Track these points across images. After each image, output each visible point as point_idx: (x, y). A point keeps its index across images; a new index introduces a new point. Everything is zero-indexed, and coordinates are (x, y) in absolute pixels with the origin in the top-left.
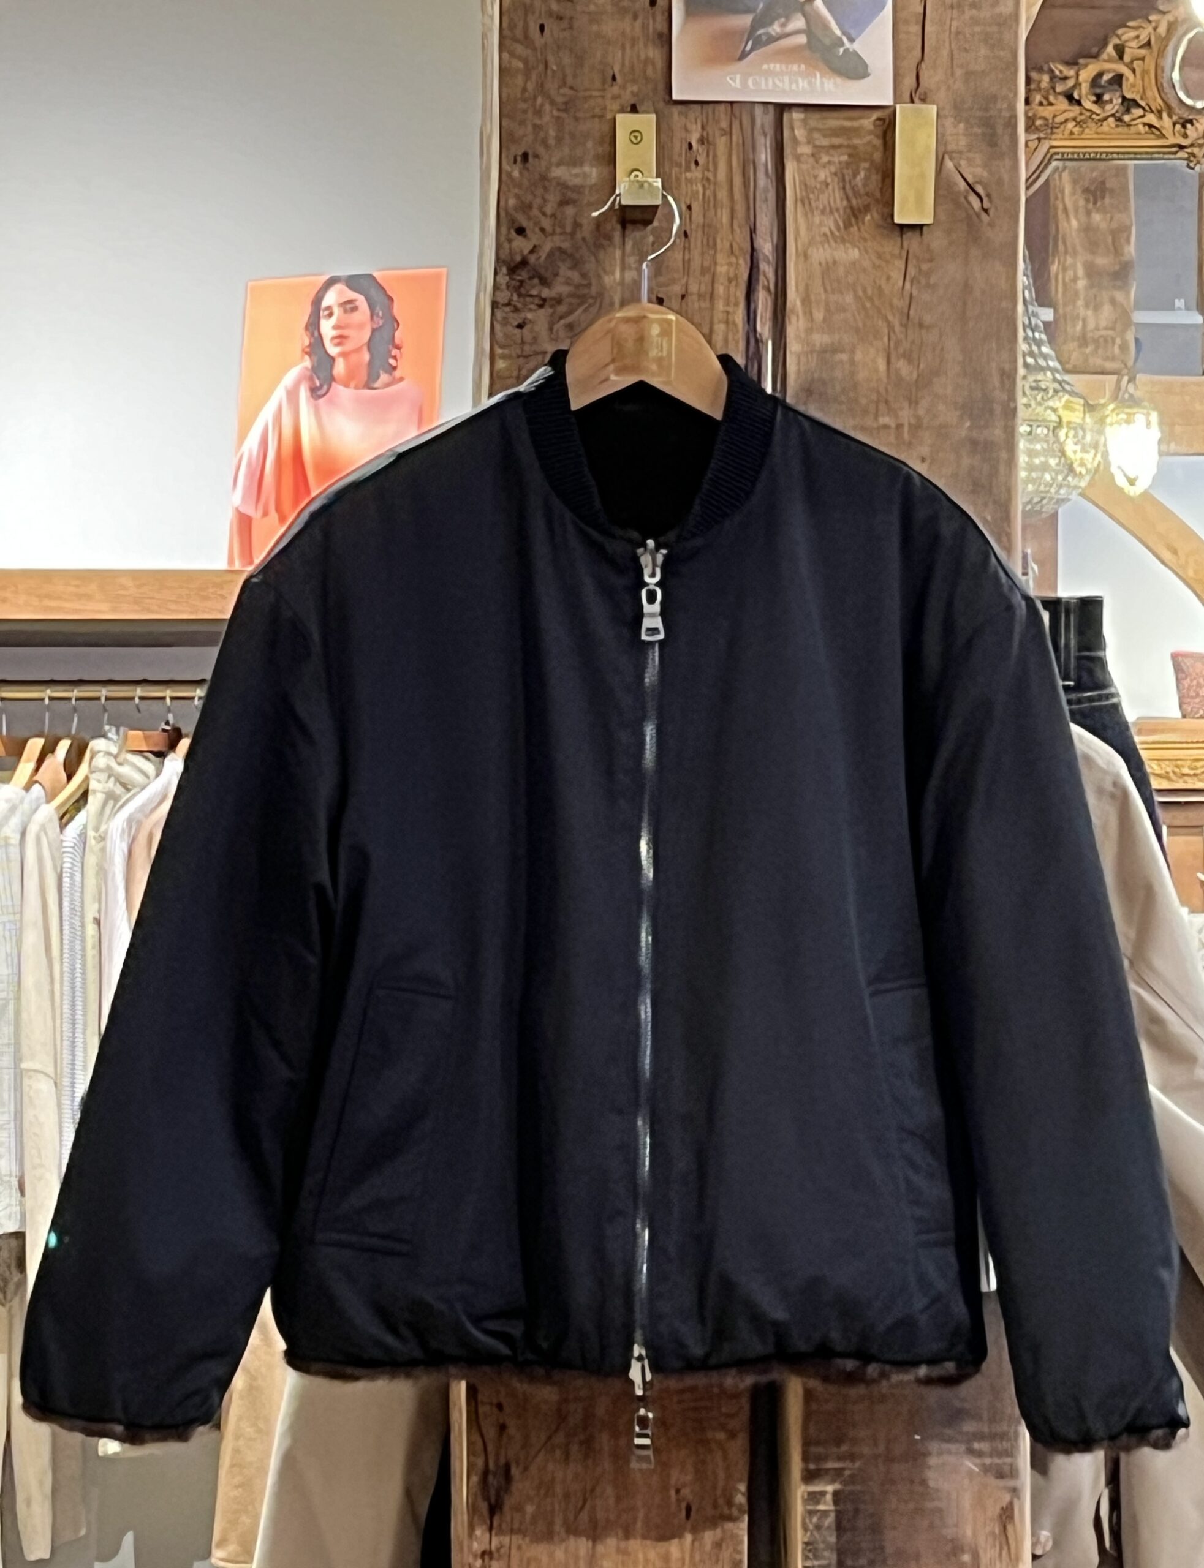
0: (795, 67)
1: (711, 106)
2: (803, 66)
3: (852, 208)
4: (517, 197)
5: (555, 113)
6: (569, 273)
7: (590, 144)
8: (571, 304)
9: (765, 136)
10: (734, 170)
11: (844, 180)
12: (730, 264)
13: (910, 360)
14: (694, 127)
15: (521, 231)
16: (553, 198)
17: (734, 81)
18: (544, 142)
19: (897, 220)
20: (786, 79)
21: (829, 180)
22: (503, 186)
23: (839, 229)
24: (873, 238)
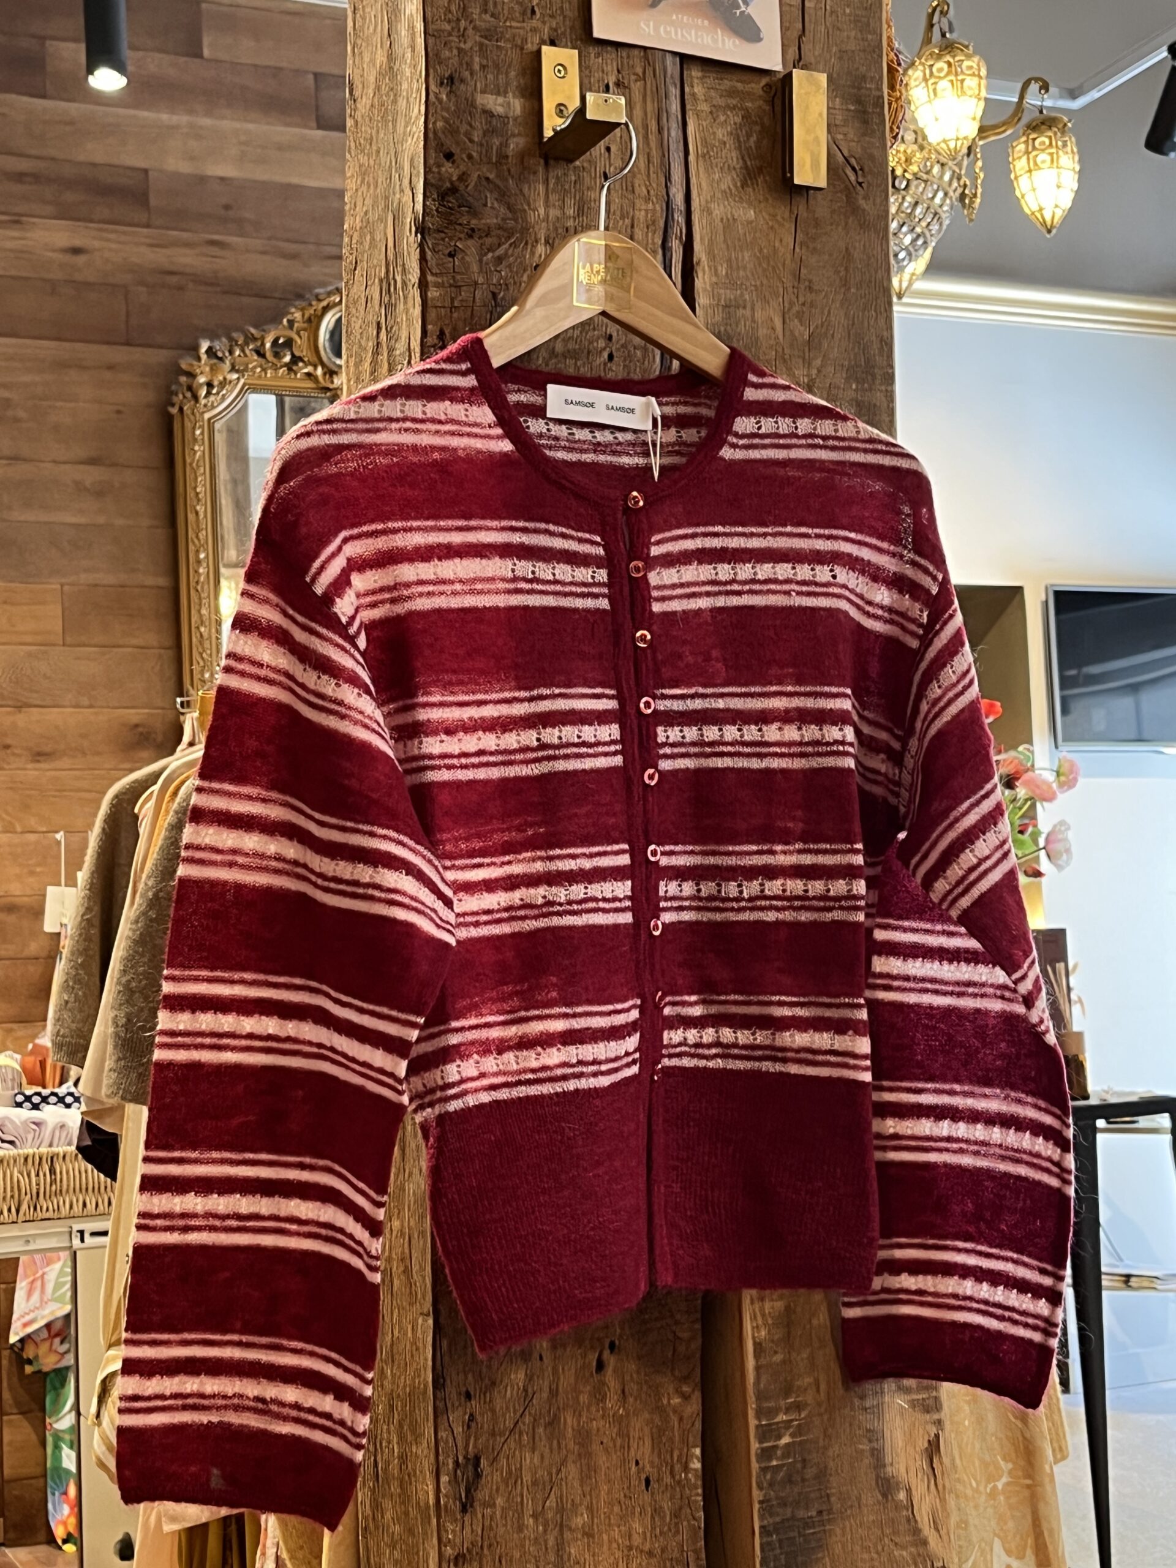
0: (700, 21)
1: (627, 49)
2: (706, 22)
3: (747, 168)
4: (446, 121)
5: (478, 38)
6: (496, 205)
7: (513, 73)
8: (499, 237)
9: (675, 86)
10: (649, 117)
11: (739, 141)
12: (647, 211)
13: (800, 321)
14: (609, 67)
15: (449, 156)
16: (479, 124)
17: (648, 26)
18: (469, 65)
19: (796, 181)
20: (693, 32)
21: (726, 139)
22: (431, 111)
23: (735, 185)
24: (767, 200)
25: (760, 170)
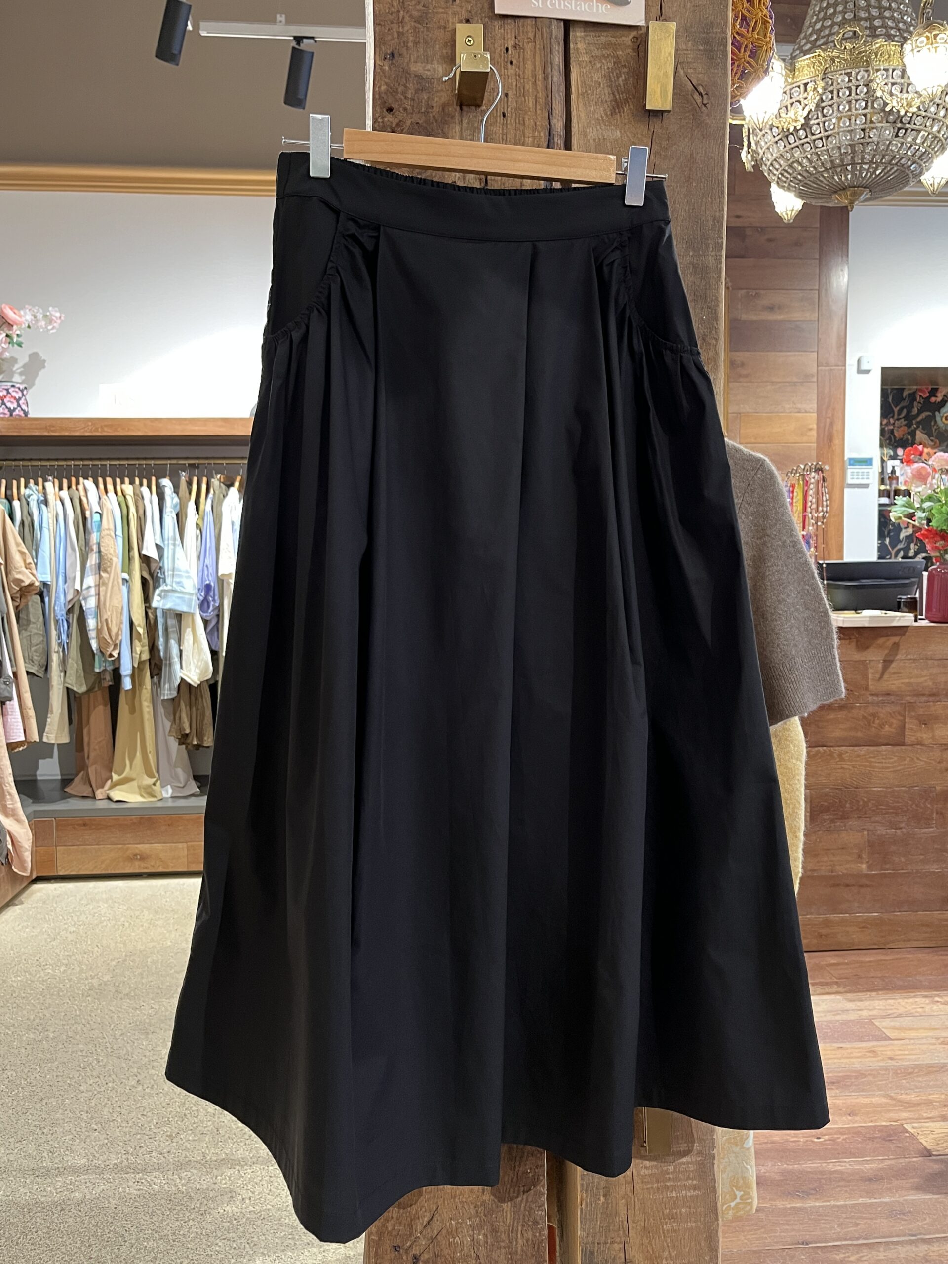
1: (522, 20)
3: (616, 99)
4: (387, 85)
5: (413, 24)
7: (438, 46)
9: (559, 44)
10: (537, 68)
11: (611, 81)
12: (534, 137)
14: (509, 35)
15: (390, 110)
16: (412, 85)
17: (538, 2)
18: (406, 45)
19: (648, 107)
20: (574, 3)
21: (600, 80)
22: (377, 77)
23: (606, 114)
24: (630, 122)
25: (626, 100)
